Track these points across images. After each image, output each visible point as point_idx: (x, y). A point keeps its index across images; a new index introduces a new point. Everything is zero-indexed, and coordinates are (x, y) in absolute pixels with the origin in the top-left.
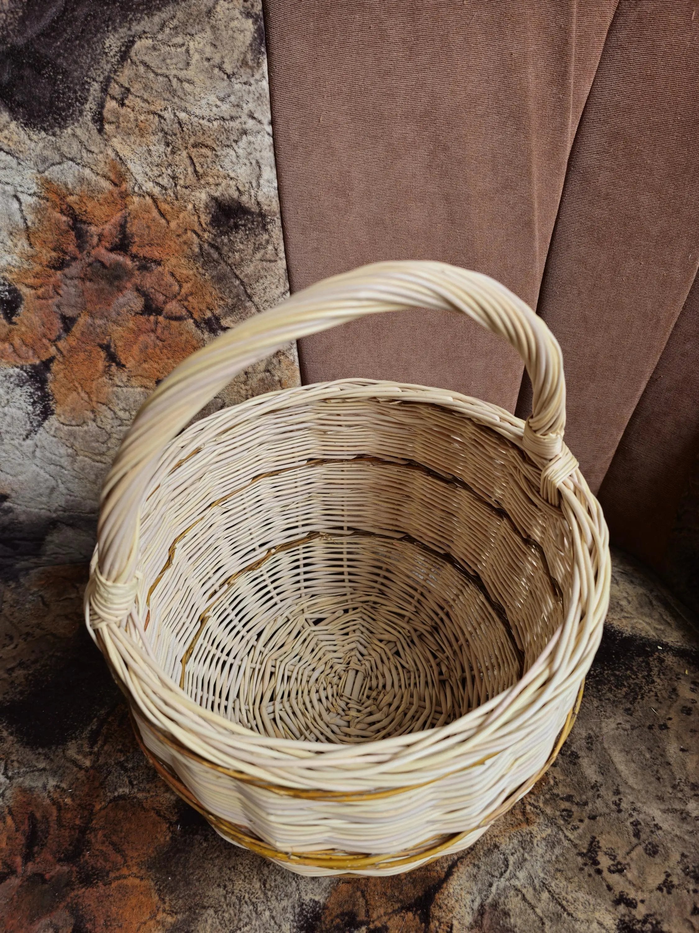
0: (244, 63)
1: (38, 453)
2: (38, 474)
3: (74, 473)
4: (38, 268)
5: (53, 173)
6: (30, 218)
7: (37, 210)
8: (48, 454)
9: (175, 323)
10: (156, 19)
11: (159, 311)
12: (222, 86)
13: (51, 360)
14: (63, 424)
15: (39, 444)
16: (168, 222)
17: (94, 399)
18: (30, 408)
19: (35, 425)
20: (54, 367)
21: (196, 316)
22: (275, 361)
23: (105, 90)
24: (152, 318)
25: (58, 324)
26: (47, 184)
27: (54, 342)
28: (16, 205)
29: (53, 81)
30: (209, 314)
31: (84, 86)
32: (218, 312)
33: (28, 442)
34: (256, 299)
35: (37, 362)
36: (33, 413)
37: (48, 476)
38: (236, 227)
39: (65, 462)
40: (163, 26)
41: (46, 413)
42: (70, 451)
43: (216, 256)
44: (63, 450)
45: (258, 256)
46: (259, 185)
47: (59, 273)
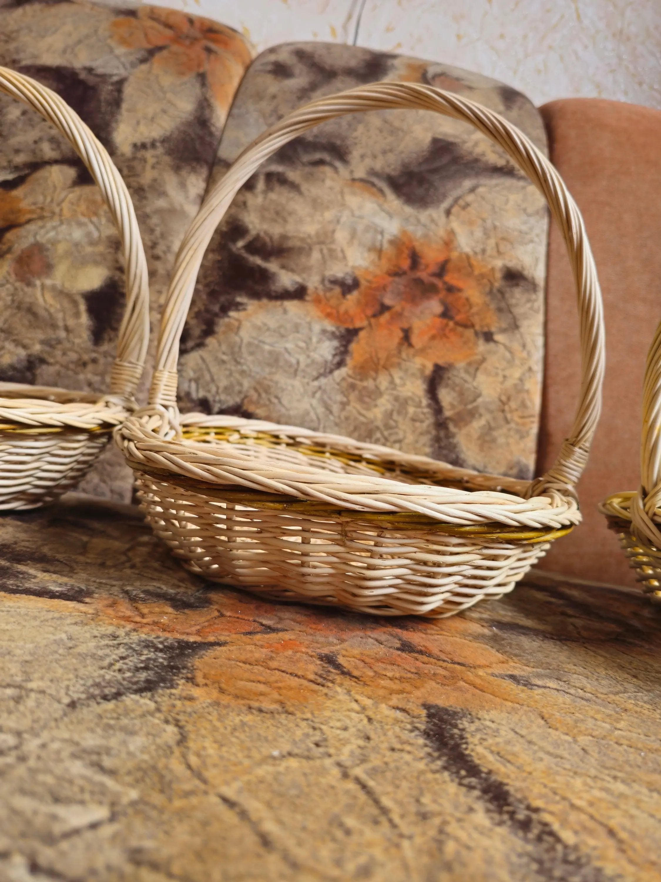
0: (537, 212)
1: (318, 395)
2: (308, 413)
3: (337, 420)
4: (378, 272)
5: (410, 228)
6: (386, 245)
7: (392, 242)
8: (325, 397)
9: (460, 329)
10: (494, 182)
11: (451, 318)
12: (524, 218)
13: (361, 329)
14: (350, 376)
15: (323, 387)
16: (473, 271)
17: (382, 362)
18: (329, 357)
19: (328, 370)
20: (362, 334)
21: (477, 328)
22: (527, 375)
23: (456, 201)
24: (445, 321)
25: (377, 307)
26: (404, 232)
27: (368, 317)
28: (379, 237)
29: (427, 190)
30: (486, 329)
31: (445, 196)
32: (493, 329)
33: (316, 383)
34: (522, 330)
35: (351, 327)
36: (331, 362)
37: (314, 417)
38: (517, 285)
39: (336, 408)
40: (497, 185)
41: (340, 364)
42: (345, 399)
43: (499, 296)
44: (339, 398)
45: (529, 305)
46: (535, 270)
47: (391, 279)
